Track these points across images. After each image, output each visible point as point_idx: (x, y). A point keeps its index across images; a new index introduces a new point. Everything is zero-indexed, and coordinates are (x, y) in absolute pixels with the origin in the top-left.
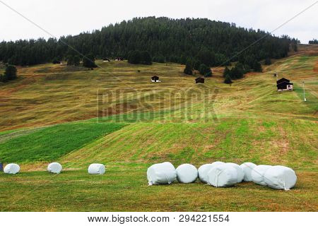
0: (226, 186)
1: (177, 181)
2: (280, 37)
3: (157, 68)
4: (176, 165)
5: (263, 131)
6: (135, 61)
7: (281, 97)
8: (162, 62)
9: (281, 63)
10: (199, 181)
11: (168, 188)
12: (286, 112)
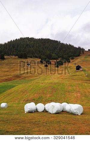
0: (56, 113)
1: (36, 111)
2: (78, 47)
3: (29, 60)
4: (36, 104)
5: (70, 88)
6: (21, 57)
7: (77, 73)
8: (31, 57)
9: (77, 59)
10: (45, 111)
11: (33, 114)
12: (80, 80)
